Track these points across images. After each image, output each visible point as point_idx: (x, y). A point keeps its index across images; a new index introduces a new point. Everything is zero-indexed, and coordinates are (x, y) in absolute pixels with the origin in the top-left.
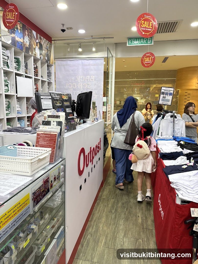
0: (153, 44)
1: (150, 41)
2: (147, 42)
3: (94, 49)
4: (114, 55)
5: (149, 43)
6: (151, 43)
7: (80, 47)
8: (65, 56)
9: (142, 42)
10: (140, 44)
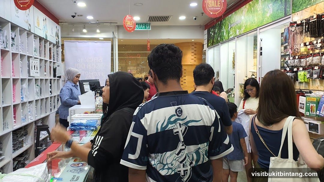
0: (150, 29)
1: (148, 27)
2: (145, 27)
3: (98, 31)
4: (117, 36)
5: (147, 28)
6: (149, 29)
7: (84, 28)
8: (69, 35)
9: (141, 28)
10: (140, 29)
